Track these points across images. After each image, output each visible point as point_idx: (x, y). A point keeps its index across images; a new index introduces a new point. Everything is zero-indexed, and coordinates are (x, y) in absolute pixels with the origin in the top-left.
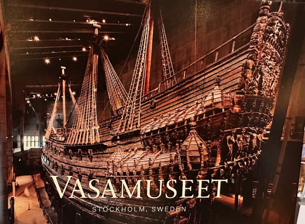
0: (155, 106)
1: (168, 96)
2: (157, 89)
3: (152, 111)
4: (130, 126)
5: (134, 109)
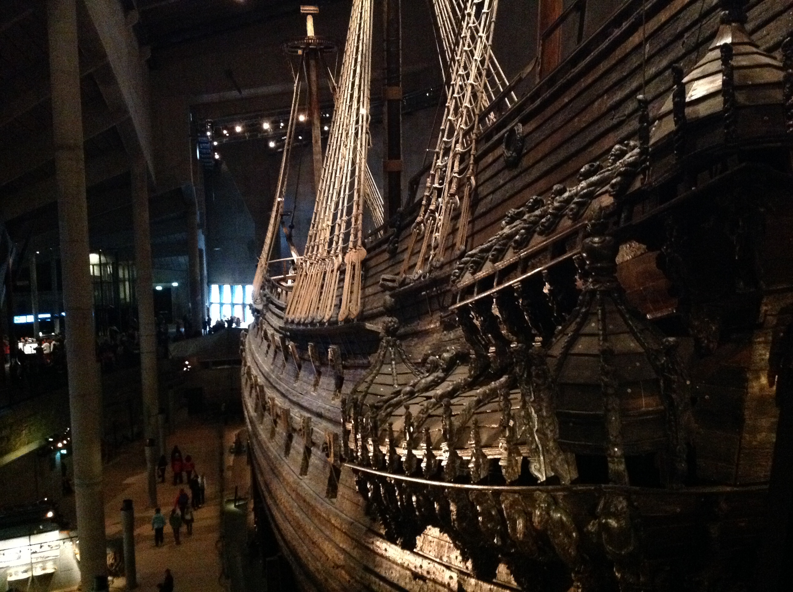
0: (520, 156)
1: (566, 100)
2: (529, 69)
3: (510, 181)
5: (456, 175)
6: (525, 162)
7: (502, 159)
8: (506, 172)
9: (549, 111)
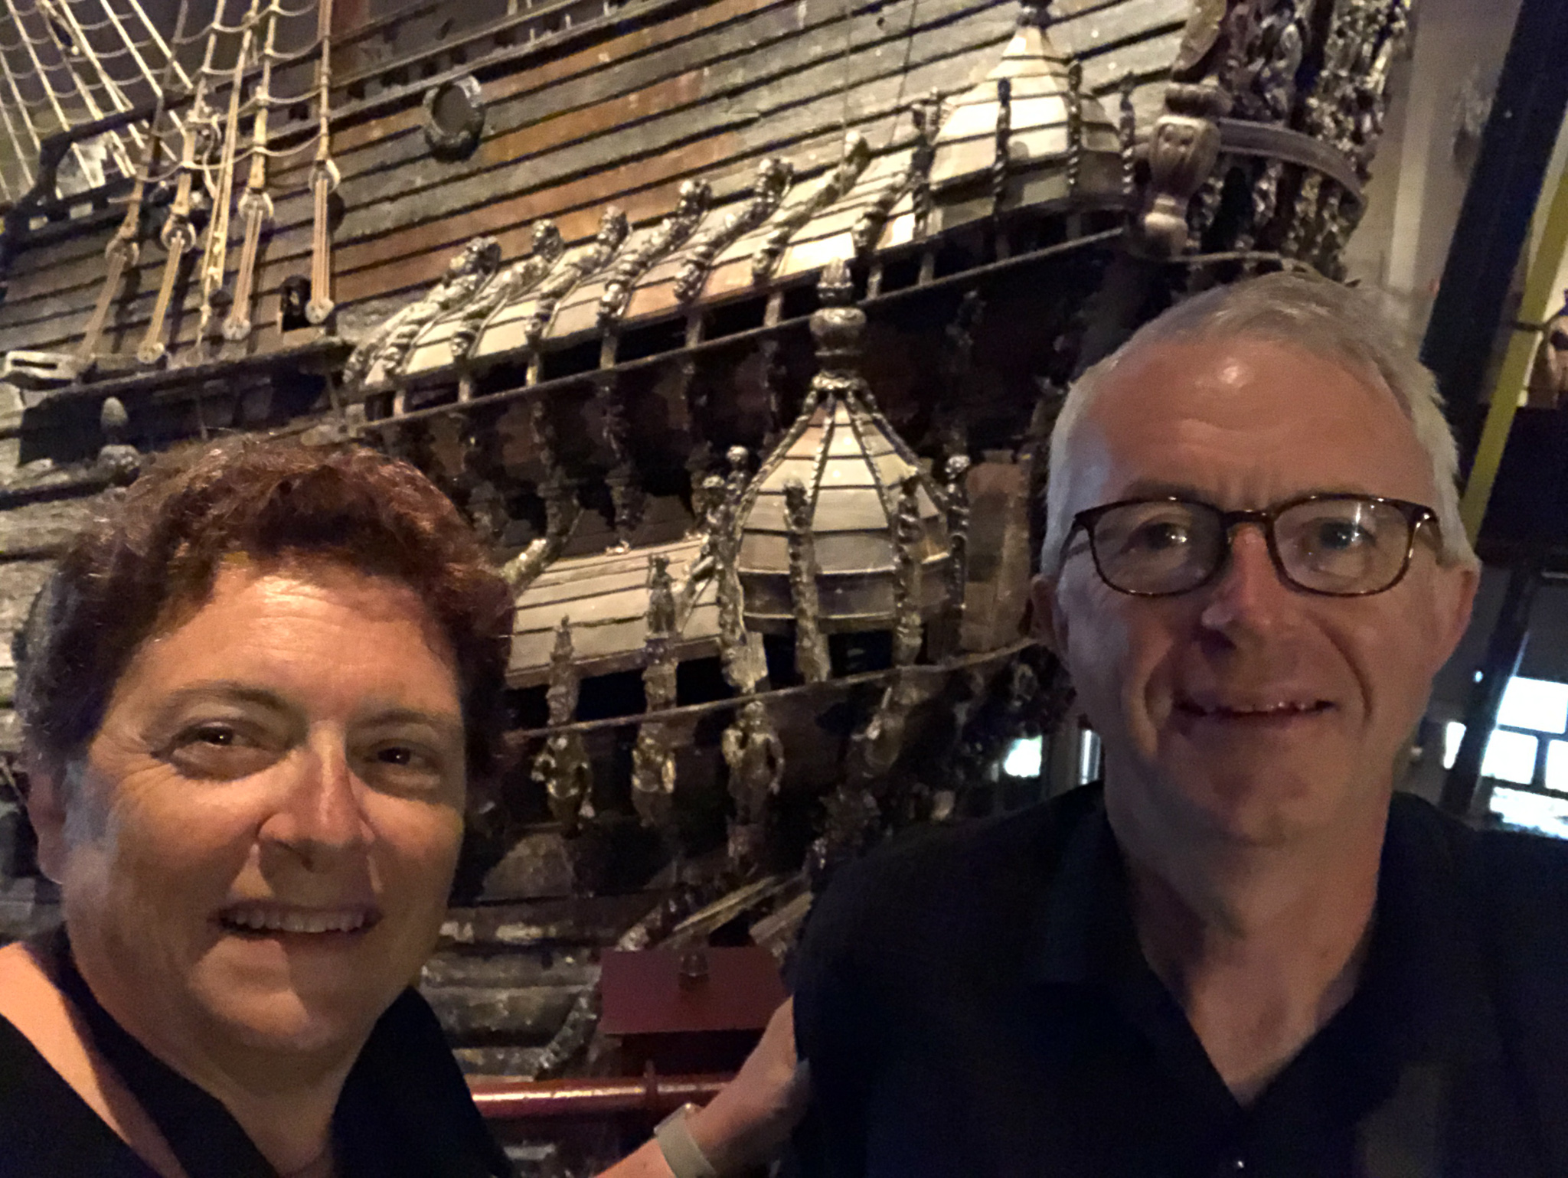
0: (476, 139)
3: (444, 183)
4: (221, 304)
5: (262, 150)
6: (489, 153)
7: (420, 137)
8: (432, 163)
9: (555, 69)
